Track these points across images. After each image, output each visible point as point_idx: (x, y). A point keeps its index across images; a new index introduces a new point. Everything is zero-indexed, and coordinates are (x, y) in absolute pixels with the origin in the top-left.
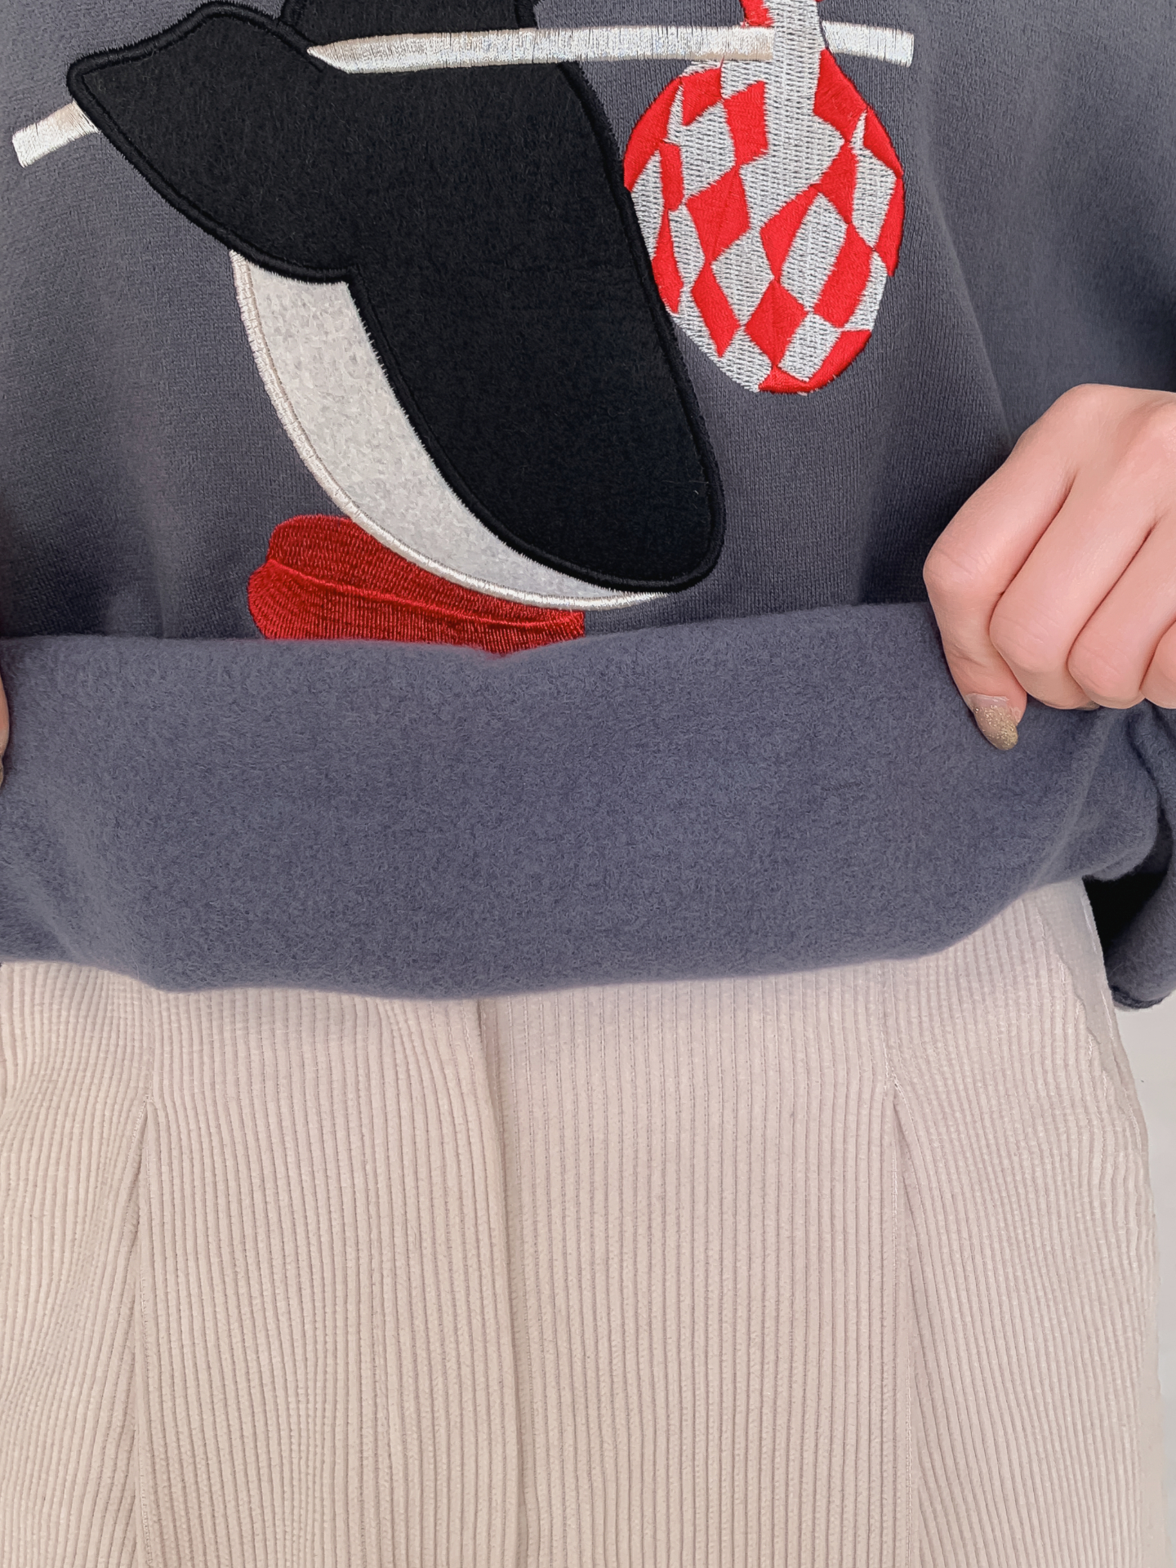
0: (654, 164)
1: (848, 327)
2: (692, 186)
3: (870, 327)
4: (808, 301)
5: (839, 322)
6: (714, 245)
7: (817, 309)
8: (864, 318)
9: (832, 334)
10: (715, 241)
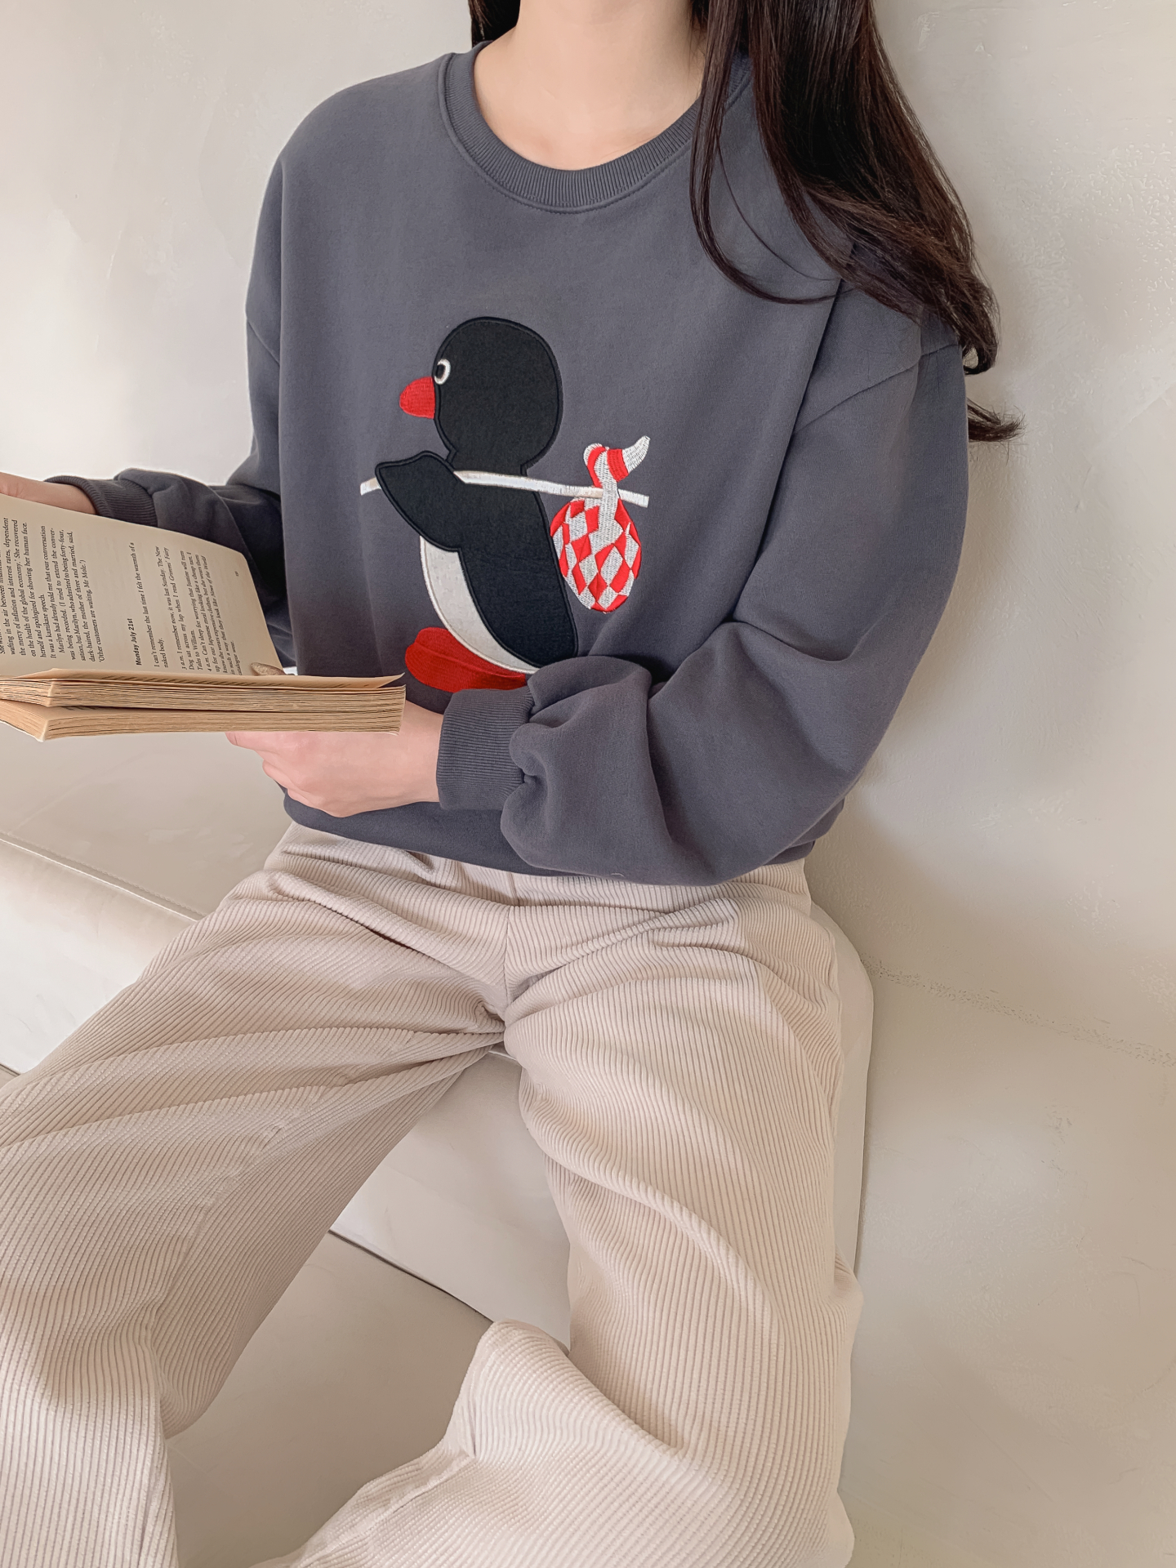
0: (560, 530)
1: (621, 593)
2: (573, 538)
3: (628, 595)
4: (608, 582)
5: (617, 591)
6: (580, 558)
7: (611, 585)
8: (626, 591)
9: (615, 595)
10: (581, 557)
